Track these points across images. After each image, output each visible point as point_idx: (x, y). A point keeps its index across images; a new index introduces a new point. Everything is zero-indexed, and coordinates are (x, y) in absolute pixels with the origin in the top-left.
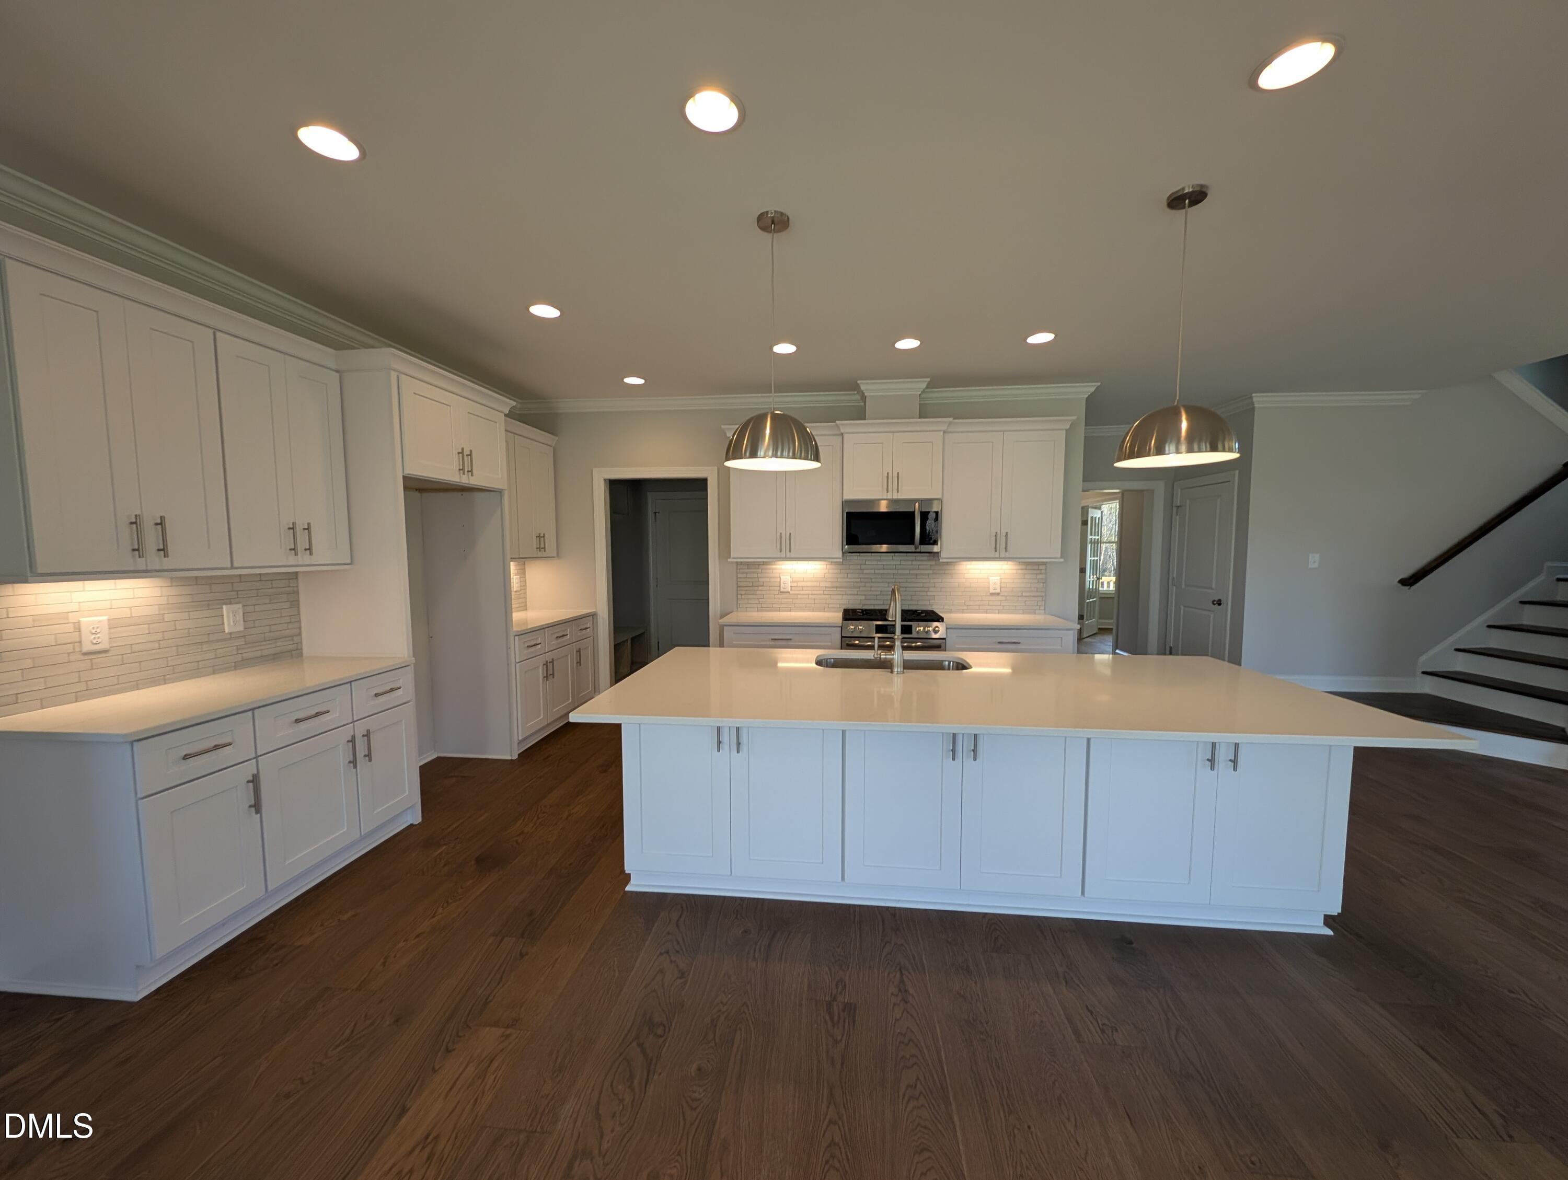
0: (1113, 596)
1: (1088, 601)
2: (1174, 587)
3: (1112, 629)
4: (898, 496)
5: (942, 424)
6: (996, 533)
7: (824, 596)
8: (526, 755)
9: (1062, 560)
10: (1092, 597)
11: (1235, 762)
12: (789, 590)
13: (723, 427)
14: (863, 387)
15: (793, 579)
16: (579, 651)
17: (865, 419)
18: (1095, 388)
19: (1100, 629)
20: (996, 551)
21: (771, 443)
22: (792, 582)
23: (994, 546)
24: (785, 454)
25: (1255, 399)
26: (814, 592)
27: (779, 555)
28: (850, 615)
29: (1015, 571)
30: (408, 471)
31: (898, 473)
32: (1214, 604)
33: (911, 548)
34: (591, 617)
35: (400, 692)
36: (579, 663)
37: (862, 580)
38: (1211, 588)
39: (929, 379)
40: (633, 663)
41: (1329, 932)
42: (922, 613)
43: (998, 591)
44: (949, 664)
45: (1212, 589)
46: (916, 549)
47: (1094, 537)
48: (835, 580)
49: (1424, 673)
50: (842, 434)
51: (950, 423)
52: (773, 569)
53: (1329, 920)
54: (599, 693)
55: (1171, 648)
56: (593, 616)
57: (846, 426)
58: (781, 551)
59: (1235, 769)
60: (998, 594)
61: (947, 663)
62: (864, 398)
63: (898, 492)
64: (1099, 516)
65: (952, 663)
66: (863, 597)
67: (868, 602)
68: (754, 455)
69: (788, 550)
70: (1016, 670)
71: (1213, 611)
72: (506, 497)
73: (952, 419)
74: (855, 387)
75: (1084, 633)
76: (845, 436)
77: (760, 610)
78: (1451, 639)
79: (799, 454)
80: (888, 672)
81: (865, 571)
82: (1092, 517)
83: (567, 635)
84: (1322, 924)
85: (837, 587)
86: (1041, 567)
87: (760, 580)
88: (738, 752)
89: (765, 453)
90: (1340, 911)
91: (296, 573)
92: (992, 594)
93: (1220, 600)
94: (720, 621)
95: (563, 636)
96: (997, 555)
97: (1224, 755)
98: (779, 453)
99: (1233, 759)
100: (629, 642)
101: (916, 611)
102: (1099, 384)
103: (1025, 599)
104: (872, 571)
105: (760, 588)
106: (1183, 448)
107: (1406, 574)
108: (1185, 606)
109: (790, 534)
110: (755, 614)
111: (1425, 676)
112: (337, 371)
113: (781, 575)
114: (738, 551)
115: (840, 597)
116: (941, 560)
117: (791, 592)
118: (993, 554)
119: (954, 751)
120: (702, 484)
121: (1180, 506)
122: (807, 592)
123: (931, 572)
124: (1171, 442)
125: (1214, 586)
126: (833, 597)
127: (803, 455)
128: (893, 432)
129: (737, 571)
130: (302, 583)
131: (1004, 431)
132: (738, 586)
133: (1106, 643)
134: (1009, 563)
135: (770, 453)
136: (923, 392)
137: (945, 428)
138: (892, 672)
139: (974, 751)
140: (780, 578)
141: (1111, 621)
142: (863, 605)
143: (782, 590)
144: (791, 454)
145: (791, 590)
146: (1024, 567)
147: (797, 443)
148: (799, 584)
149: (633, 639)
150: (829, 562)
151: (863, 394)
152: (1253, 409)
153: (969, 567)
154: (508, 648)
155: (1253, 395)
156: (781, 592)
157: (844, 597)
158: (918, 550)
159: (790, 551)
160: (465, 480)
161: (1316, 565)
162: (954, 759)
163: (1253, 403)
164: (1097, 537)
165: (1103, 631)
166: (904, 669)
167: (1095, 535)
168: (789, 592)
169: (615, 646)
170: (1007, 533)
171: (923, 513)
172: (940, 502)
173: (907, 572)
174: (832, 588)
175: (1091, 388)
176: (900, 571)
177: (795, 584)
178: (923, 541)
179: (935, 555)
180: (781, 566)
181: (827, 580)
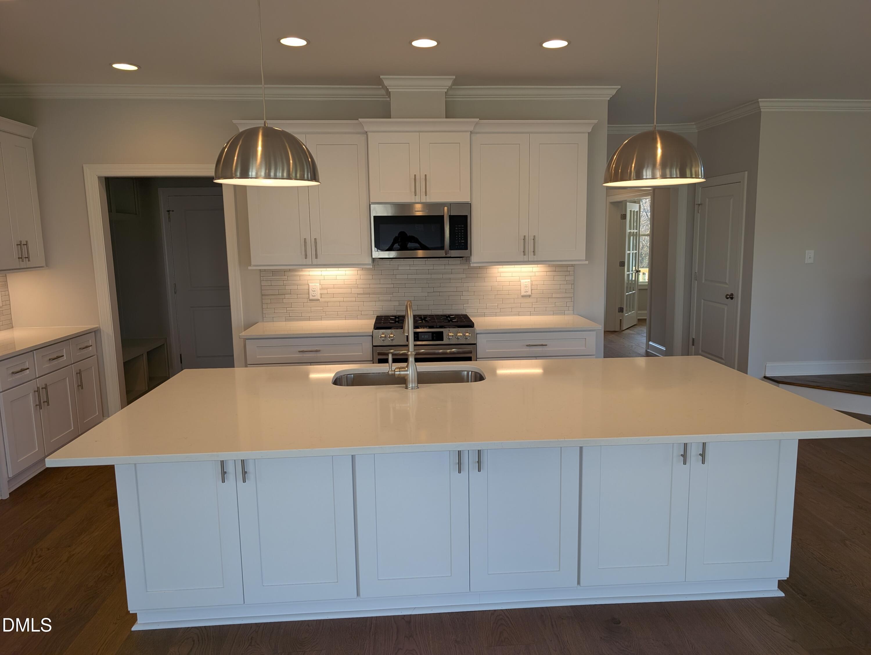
0: (646, 288)
1: (627, 294)
2: (696, 281)
3: (645, 319)
4: (426, 199)
5: (468, 124)
6: (525, 236)
7: (356, 303)
9: (587, 262)
10: (632, 289)
11: (703, 455)
12: (319, 298)
13: (234, 121)
14: (386, 83)
15: (323, 287)
16: (79, 373)
17: (390, 118)
18: (617, 89)
19: (639, 320)
20: (524, 255)
21: (264, 162)
22: (322, 289)
23: (522, 250)
24: (279, 174)
25: (761, 104)
26: (345, 299)
27: (305, 261)
28: (382, 322)
29: (544, 274)
31: (426, 175)
32: (727, 298)
33: (441, 253)
34: (94, 333)
36: (81, 386)
37: (395, 286)
39: (454, 77)
40: (151, 379)
41: (782, 594)
42: (454, 318)
43: (529, 293)
44: (468, 374)
45: (726, 283)
46: (446, 254)
47: (632, 231)
48: (368, 286)
50: (366, 132)
51: (477, 123)
52: (299, 276)
53: (782, 584)
54: (109, 417)
55: (693, 339)
56: (96, 332)
57: (369, 123)
58: (306, 258)
59: (703, 462)
60: (529, 296)
61: (466, 373)
62: (388, 94)
63: (426, 195)
64: (637, 209)
65: (470, 372)
66: (396, 304)
69: (314, 256)
70: (547, 371)
71: (726, 305)
73: (479, 119)
74: (380, 82)
75: (624, 326)
76: (370, 135)
77: (289, 319)
79: (294, 175)
80: (403, 387)
81: (398, 277)
82: (631, 211)
83: (63, 356)
84: (776, 588)
85: (369, 294)
86: (569, 269)
87: (287, 287)
88: (244, 481)
89: (257, 174)
90: (788, 576)
92: (523, 296)
93: (732, 294)
94: (243, 334)
95: (58, 357)
96: (526, 259)
97: (694, 452)
98: (272, 174)
99: (702, 453)
100: (145, 356)
101: (449, 316)
102: (620, 87)
103: (554, 300)
104: (406, 276)
105: (287, 296)
106: (658, 173)
108: (704, 300)
109: (315, 239)
110: (283, 323)
113: (309, 282)
114: (259, 259)
115: (372, 304)
116: (472, 265)
117: (321, 300)
118: (521, 258)
119: (460, 464)
121: (701, 204)
122: (338, 299)
123: (464, 276)
124: (648, 167)
125: (727, 281)
126: (365, 304)
127: (298, 175)
128: (419, 132)
129: (261, 279)
131: (529, 133)
132: (263, 295)
133: (642, 335)
134: (538, 265)
135: (263, 174)
136: (450, 88)
137: (471, 128)
138: (407, 388)
139: (479, 462)
140: (309, 285)
141: (646, 312)
143: (311, 297)
144: (285, 175)
145: (321, 298)
146: (554, 269)
147: (291, 161)
148: (330, 291)
149: (148, 353)
151: (387, 90)
152: (758, 114)
153: (499, 270)
155: (760, 100)
156: (310, 300)
157: (377, 304)
158: (448, 256)
159: (316, 258)
161: (812, 260)
162: (460, 472)
163: (759, 108)
164: (635, 231)
165: (641, 321)
166: (419, 383)
167: (634, 229)
168: (319, 300)
169: (125, 363)
170: (534, 236)
171: (452, 218)
172: (468, 206)
173: (440, 276)
174: (364, 294)
175: (610, 91)
176: (434, 276)
177: (325, 292)
178: (452, 247)
179: (467, 259)
180: (308, 273)
181: (359, 286)
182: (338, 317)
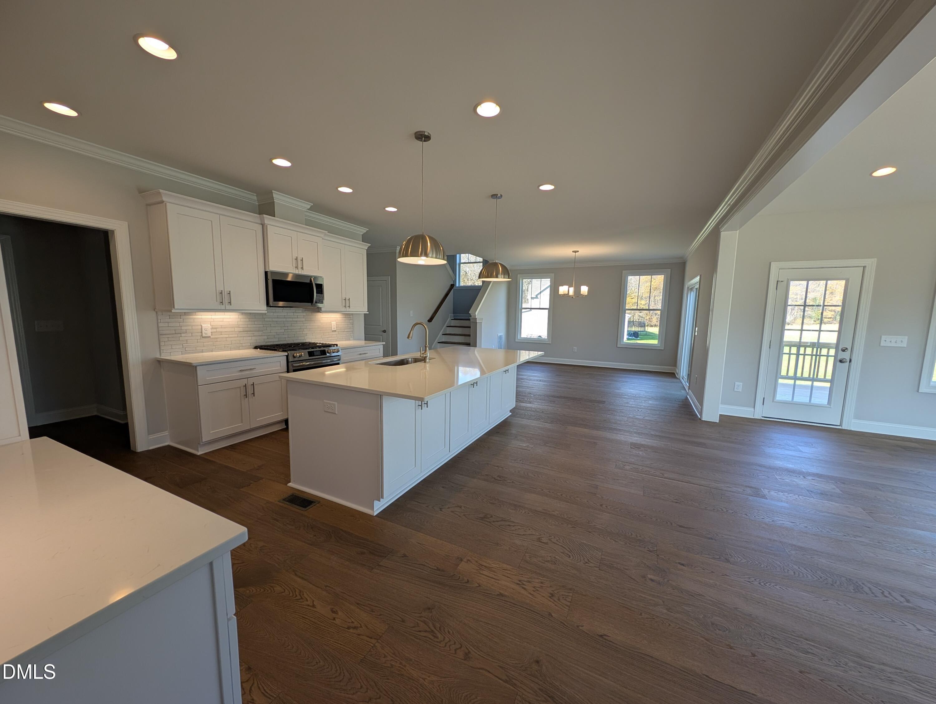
4: (301, 272)
5: (322, 233)
7: (238, 338)
12: (210, 335)
14: (275, 196)
15: (213, 326)
17: (275, 217)
20: (345, 308)
22: (212, 328)
26: (230, 336)
29: (341, 319)
31: (302, 258)
32: (382, 332)
37: (265, 326)
38: (380, 325)
39: (312, 204)
43: (335, 329)
48: (246, 326)
50: (264, 224)
51: (325, 234)
52: (194, 319)
57: (269, 220)
58: (221, 304)
62: (274, 202)
63: (303, 270)
66: (266, 337)
67: (269, 340)
69: (227, 304)
71: (382, 335)
73: (327, 232)
76: (268, 226)
77: (184, 352)
78: (436, 340)
81: (266, 320)
85: (247, 331)
86: (351, 316)
87: (183, 328)
92: (333, 331)
93: (385, 330)
96: (345, 310)
103: (346, 333)
104: (270, 320)
105: (183, 335)
107: (428, 318)
109: (229, 292)
113: (202, 323)
115: (250, 338)
117: (212, 337)
122: (224, 336)
123: (304, 319)
125: (381, 325)
126: (245, 338)
128: (297, 232)
129: (158, 321)
131: (345, 244)
134: (339, 314)
137: (322, 236)
140: (201, 326)
142: (266, 342)
143: (204, 335)
145: (212, 335)
146: (345, 316)
148: (218, 330)
150: (240, 313)
153: (322, 316)
156: (203, 337)
157: (253, 338)
161: (412, 316)
168: (210, 337)
171: (316, 285)
172: (322, 279)
173: (291, 320)
174: (243, 331)
176: (287, 320)
177: (215, 330)
180: (201, 317)
181: (240, 326)
182: (225, 348)
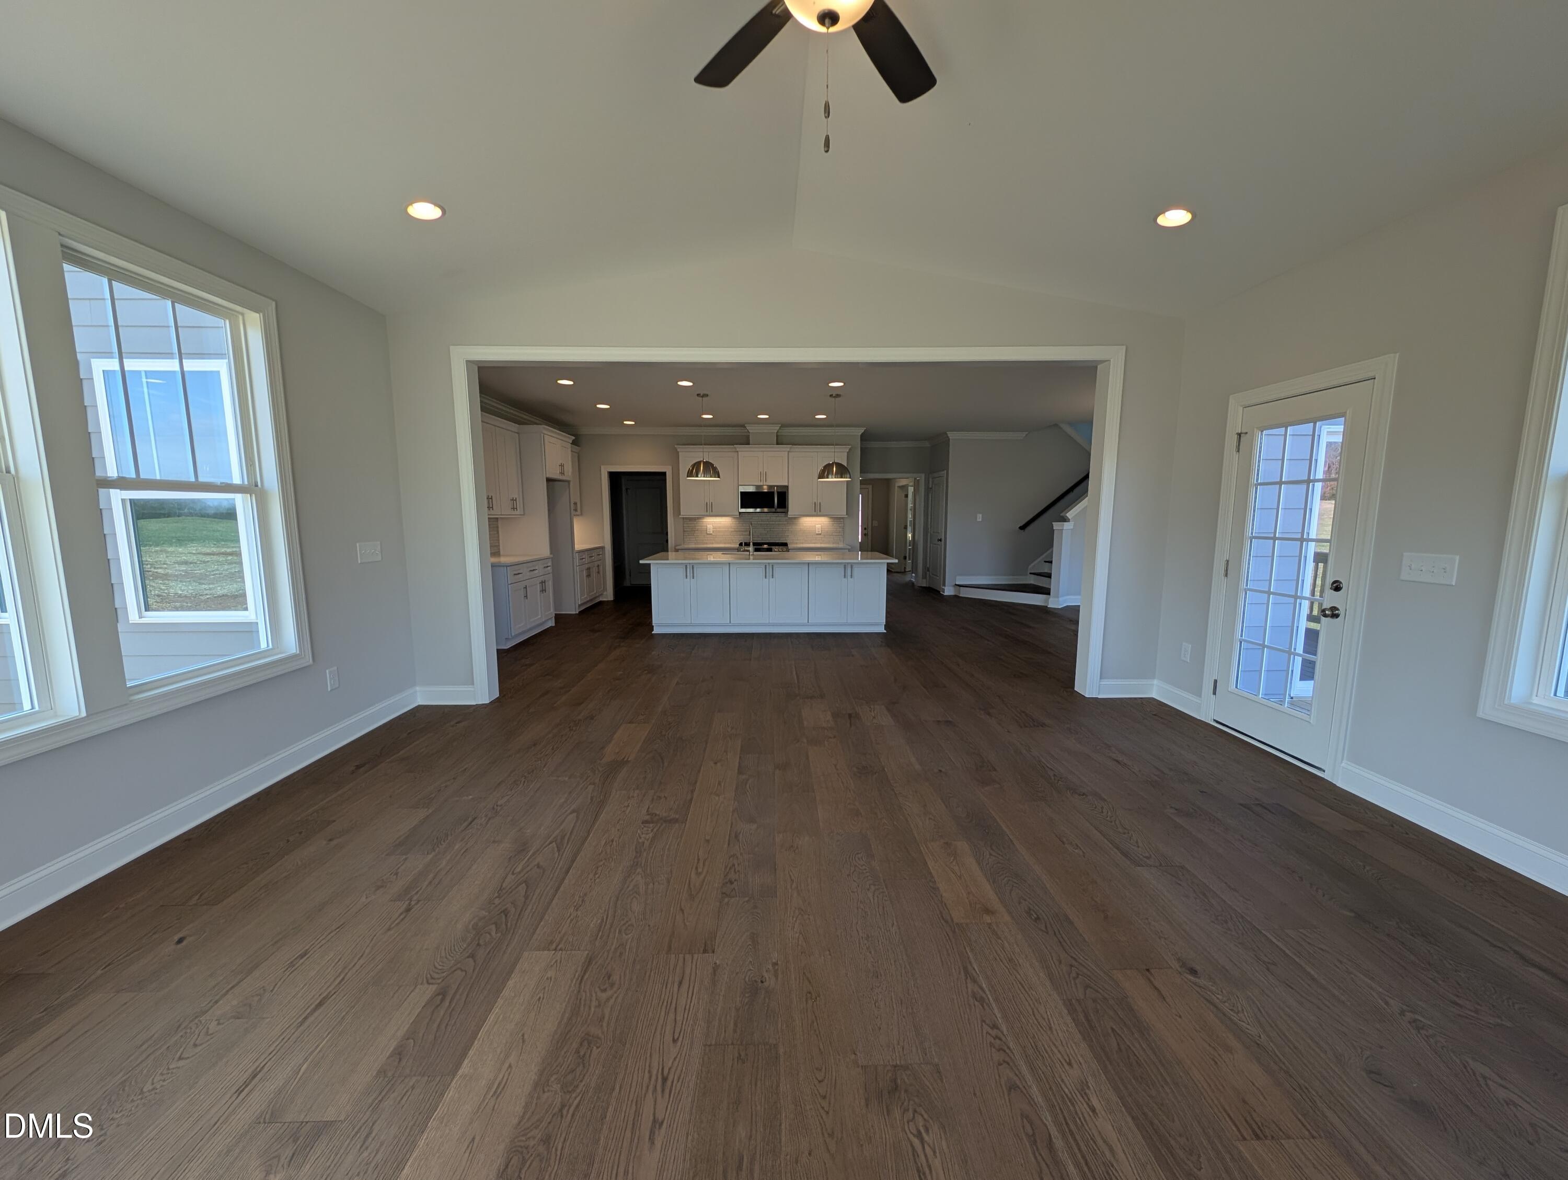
2: (929, 533)
4: (766, 483)
5: (787, 448)
6: (816, 503)
7: (730, 535)
8: (581, 612)
9: (847, 516)
13: (676, 446)
14: (747, 428)
15: (714, 527)
16: (598, 566)
17: (750, 445)
18: (864, 429)
22: (713, 529)
23: (816, 510)
25: (949, 435)
26: (725, 533)
27: (706, 514)
28: (741, 544)
29: (828, 522)
30: (547, 476)
31: (766, 472)
32: (939, 541)
33: (773, 510)
35: (537, 571)
36: (598, 572)
38: (938, 533)
39: (780, 424)
41: (885, 631)
43: (821, 531)
46: (776, 511)
48: (737, 527)
49: (1030, 573)
50: (738, 452)
51: (791, 448)
52: (703, 522)
56: (602, 548)
57: (739, 448)
58: (707, 512)
60: (820, 533)
62: (749, 436)
63: (766, 481)
66: (750, 534)
68: (697, 476)
71: (939, 545)
72: (571, 484)
73: (791, 445)
74: (743, 426)
76: (739, 453)
78: (1043, 557)
83: (592, 556)
85: (737, 530)
86: (841, 520)
91: (497, 518)
92: (817, 534)
93: (941, 539)
96: (815, 513)
102: (866, 428)
103: (833, 535)
105: (696, 531)
107: (1021, 524)
108: (932, 543)
111: (1033, 576)
112: (518, 433)
113: (707, 524)
114: (684, 512)
115: (738, 535)
116: (789, 517)
120: (664, 474)
123: (785, 522)
126: (733, 535)
127: (709, 475)
128: (764, 452)
129: (684, 521)
130: (500, 522)
131: (818, 452)
132: (684, 531)
134: (825, 518)
136: (778, 430)
137: (788, 450)
140: (707, 526)
145: (712, 532)
146: (831, 520)
150: (731, 517)
151: (748, 431)
152: (949, 440)
153: (804, 520)
154: (573, 558)
155: (948, 433)
156: (706, 532)
157: (741, 535)
159: (712, 512)
160: (561, 477)
161: (981, 520)
163: (948, 437)
168: (712, 534)
170: (821, 503)
171: (779, 493)
172: (787, 487)
173: (772, 521)
174: (733, 530)
175: (862, 430)
176: (770, 523)
178: (779, 507)
179: (786, 513)
180: (707, 520)
181: (732, 527)
